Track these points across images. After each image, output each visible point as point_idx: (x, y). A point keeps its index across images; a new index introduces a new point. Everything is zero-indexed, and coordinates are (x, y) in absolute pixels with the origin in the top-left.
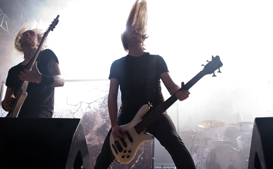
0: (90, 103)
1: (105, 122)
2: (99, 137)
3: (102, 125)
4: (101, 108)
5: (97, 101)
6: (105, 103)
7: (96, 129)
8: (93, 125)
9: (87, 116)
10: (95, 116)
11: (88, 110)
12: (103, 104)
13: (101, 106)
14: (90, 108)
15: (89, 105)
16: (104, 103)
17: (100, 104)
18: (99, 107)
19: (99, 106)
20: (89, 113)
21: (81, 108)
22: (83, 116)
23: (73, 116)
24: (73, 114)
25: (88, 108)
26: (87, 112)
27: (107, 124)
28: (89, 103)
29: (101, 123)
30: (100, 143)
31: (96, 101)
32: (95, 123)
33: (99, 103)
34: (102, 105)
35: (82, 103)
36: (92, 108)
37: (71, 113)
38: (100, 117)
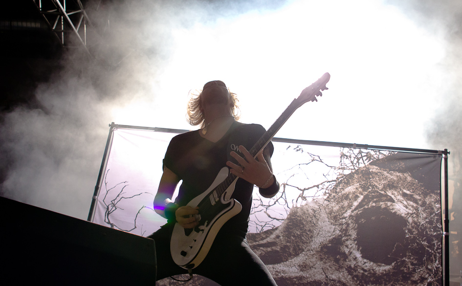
0: (305, 189)
1: (338, 232)
2: (325, 263)
3: (332, 237)
4: (329, 201)
5: (320, 186)
6: (339, 192)
7: (317, 246)
8: (312, 237)
9: (298, 214)
10: (315, 216)
11: (301, 203)
12: (333, 194)
13: (328, 197)
14: (304, 198)
15: (302, 192)
16: (336, 192)
17: (325, 193)
18: (325, 200)
19: (325, 197)
20: (302, 208)
21: (283, 196)
22: (288, 213)
23: (265, 212)
24: (267, 208)
25: (300, 198)
26: (299, 206)
27: (344, 238)
28: (303, 189)
29: (329, 234)
30: (327, 277)
31: (318, 186)
32: (315, 232)
33: (324, 191)
34: (330, 195)
35: (286, 186)
36: (309, 200)
37: (262, 205)
38: (327, 220)
